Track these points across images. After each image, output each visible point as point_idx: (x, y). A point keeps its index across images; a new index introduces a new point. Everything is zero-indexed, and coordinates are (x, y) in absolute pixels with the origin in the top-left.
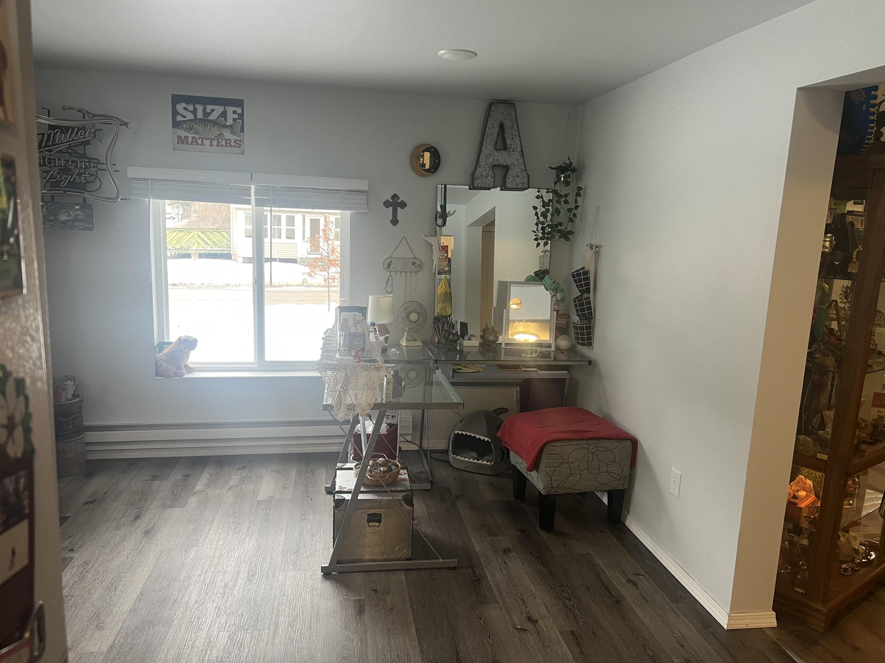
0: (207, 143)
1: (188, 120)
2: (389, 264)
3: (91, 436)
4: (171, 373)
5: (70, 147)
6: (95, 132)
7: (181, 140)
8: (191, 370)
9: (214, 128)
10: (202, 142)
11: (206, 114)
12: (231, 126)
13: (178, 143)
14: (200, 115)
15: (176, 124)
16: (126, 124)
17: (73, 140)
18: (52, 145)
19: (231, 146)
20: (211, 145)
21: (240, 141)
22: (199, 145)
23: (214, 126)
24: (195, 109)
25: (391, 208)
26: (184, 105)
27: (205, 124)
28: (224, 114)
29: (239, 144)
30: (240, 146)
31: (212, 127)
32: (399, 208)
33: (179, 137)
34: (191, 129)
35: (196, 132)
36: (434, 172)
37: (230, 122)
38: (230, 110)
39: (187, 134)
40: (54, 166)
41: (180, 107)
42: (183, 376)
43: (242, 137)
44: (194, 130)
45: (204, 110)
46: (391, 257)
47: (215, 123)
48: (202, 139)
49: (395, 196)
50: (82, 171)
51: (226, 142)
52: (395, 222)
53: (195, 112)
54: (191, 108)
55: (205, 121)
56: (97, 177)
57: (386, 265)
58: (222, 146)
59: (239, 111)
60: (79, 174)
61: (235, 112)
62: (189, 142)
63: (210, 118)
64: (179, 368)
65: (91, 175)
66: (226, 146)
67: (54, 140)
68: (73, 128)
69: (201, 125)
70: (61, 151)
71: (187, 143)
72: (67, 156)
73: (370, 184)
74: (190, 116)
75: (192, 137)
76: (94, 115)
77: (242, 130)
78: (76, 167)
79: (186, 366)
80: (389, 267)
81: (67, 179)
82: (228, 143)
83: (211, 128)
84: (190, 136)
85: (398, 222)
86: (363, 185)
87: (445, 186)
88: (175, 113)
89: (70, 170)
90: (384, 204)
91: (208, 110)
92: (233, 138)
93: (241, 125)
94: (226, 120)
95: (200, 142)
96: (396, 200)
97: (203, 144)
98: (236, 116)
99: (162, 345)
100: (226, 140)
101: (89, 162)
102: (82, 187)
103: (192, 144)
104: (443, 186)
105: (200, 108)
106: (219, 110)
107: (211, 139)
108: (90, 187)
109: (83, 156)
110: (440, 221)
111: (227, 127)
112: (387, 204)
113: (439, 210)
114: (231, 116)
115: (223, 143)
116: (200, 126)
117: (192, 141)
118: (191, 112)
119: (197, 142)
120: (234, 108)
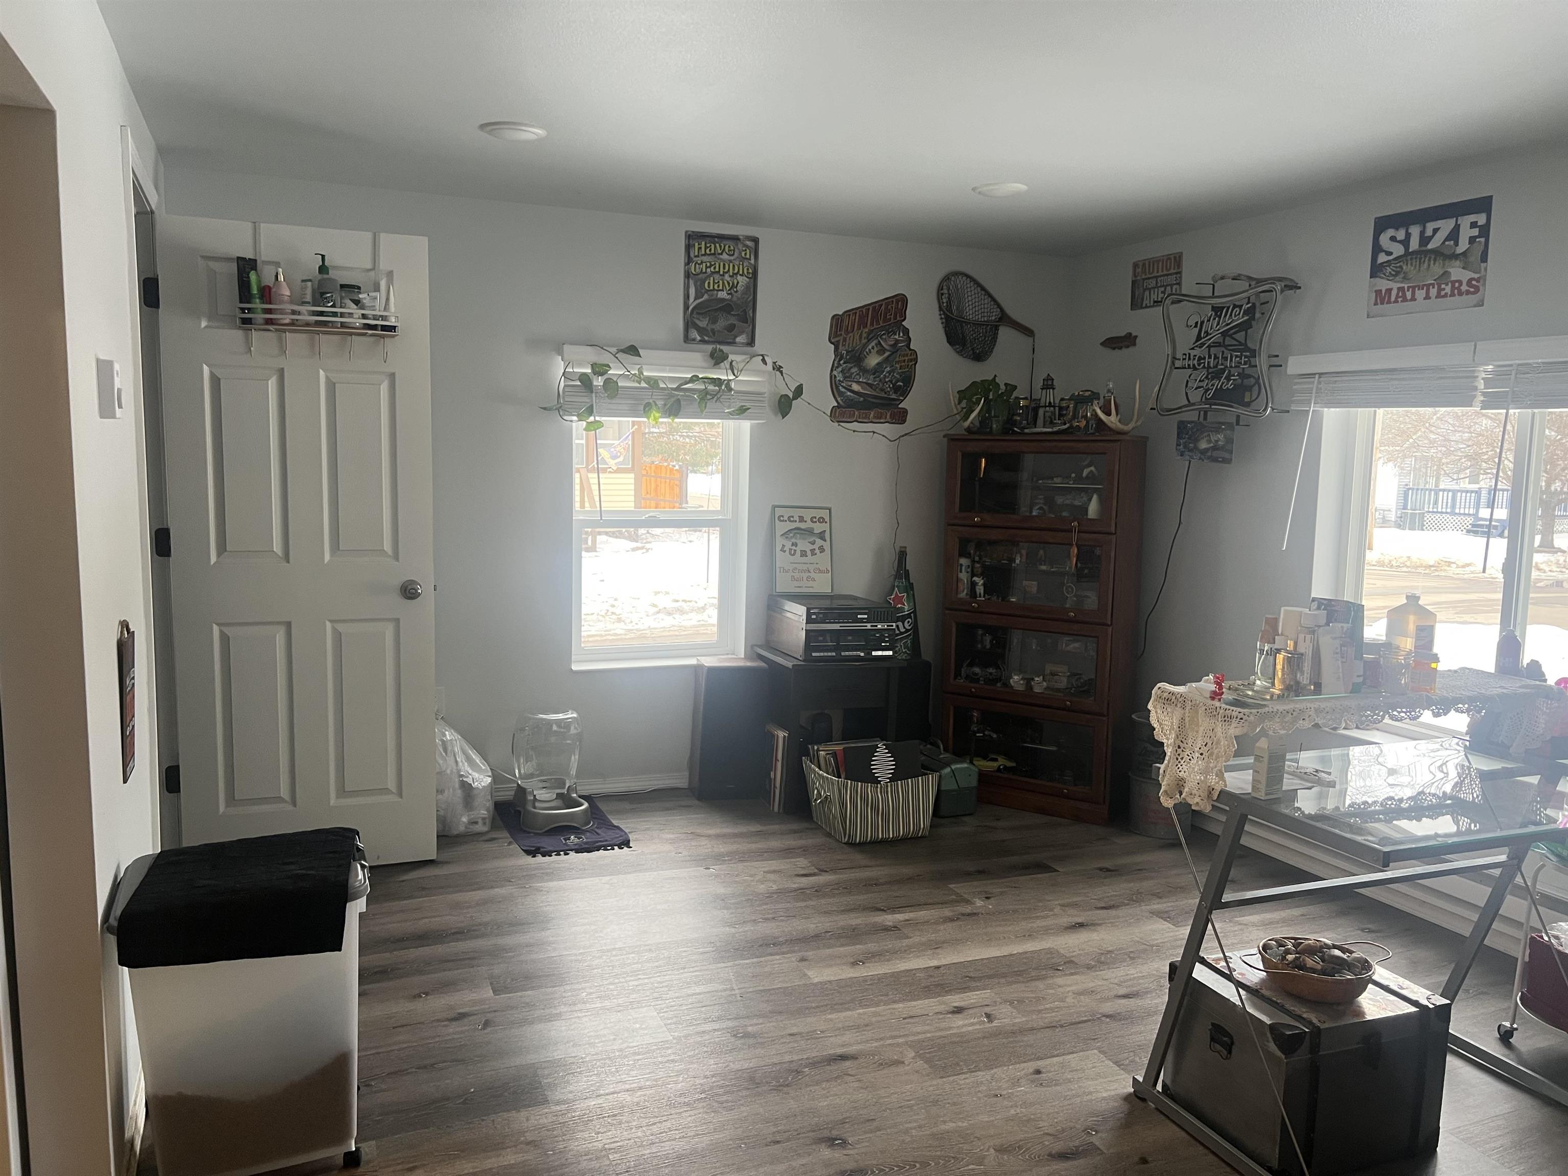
0: (1420, 294)
1: (1395, 259)
7: (1382, 298)
9: (1434, 264)
10: (1413, 293)
11: (1424, 240)
12: (1464, 254)
13: (1376, 304)
14: (1414, 245)
16: (1292, 286)
17: (1227, 325)
18: (1206, 337)
19: (1461, 294)
20: (1427, 297)
21: (1478, 280)
22: (1407, 300)
23: (1435, 260)
24: (1408, 235)
26: (1391, 232)
27: (1420, 259)
28: (1454, 235)
29: (1475, 287)
30: (1477, 290)
31: (1432, 262)
33: (1378, 292)
34: (1397, 273)
35: (1405, 279)
37: (1463, 246)
38: (1465, 221)
40: (1203, 368)
41: (1384, 239)
43: (1483, 270)
44: (1402, 275)
45: (1422, 233)
48: (1414, 288)
50: (1234, 371)
51: (1453, 288)
53: (1406, 243)
54: (1401, 235)
58: (1446, 296)
59: (1481, 219)
60: (1229, 377)
61: (1474, 225)
62: (1393, 299)
66: (1453, 295)
67: (1208, 329)
68: (1228, 307)
69: (1414, 264)
70: (1213, 344)
71: (1389, 302)
72: (1217, 351)
74: (1398, 250)
75: (1399, 289)
76: (1257, 281)
78: (1228, 366)
81: (1213, 385)
82: (1457, 290)
83: (1429, 265)
88: (1377, 249)
89: (1220, 371)
91: (1429, 233)
93: (1482, 247)
94: (1457, 244)
97: (1413, 299)
98: (1475, 232)
100: (1453, 282)
103: (1396, 301)
105: (1415, 231)
106: (1447, 226)
111: (1455, 256)
114: (1466, 233)
115: (1448, 289)
116: (1412, 265)
117: (1397, 296)
118: (1400, 242)
119: (1404, 297)
120: (1472, 218)
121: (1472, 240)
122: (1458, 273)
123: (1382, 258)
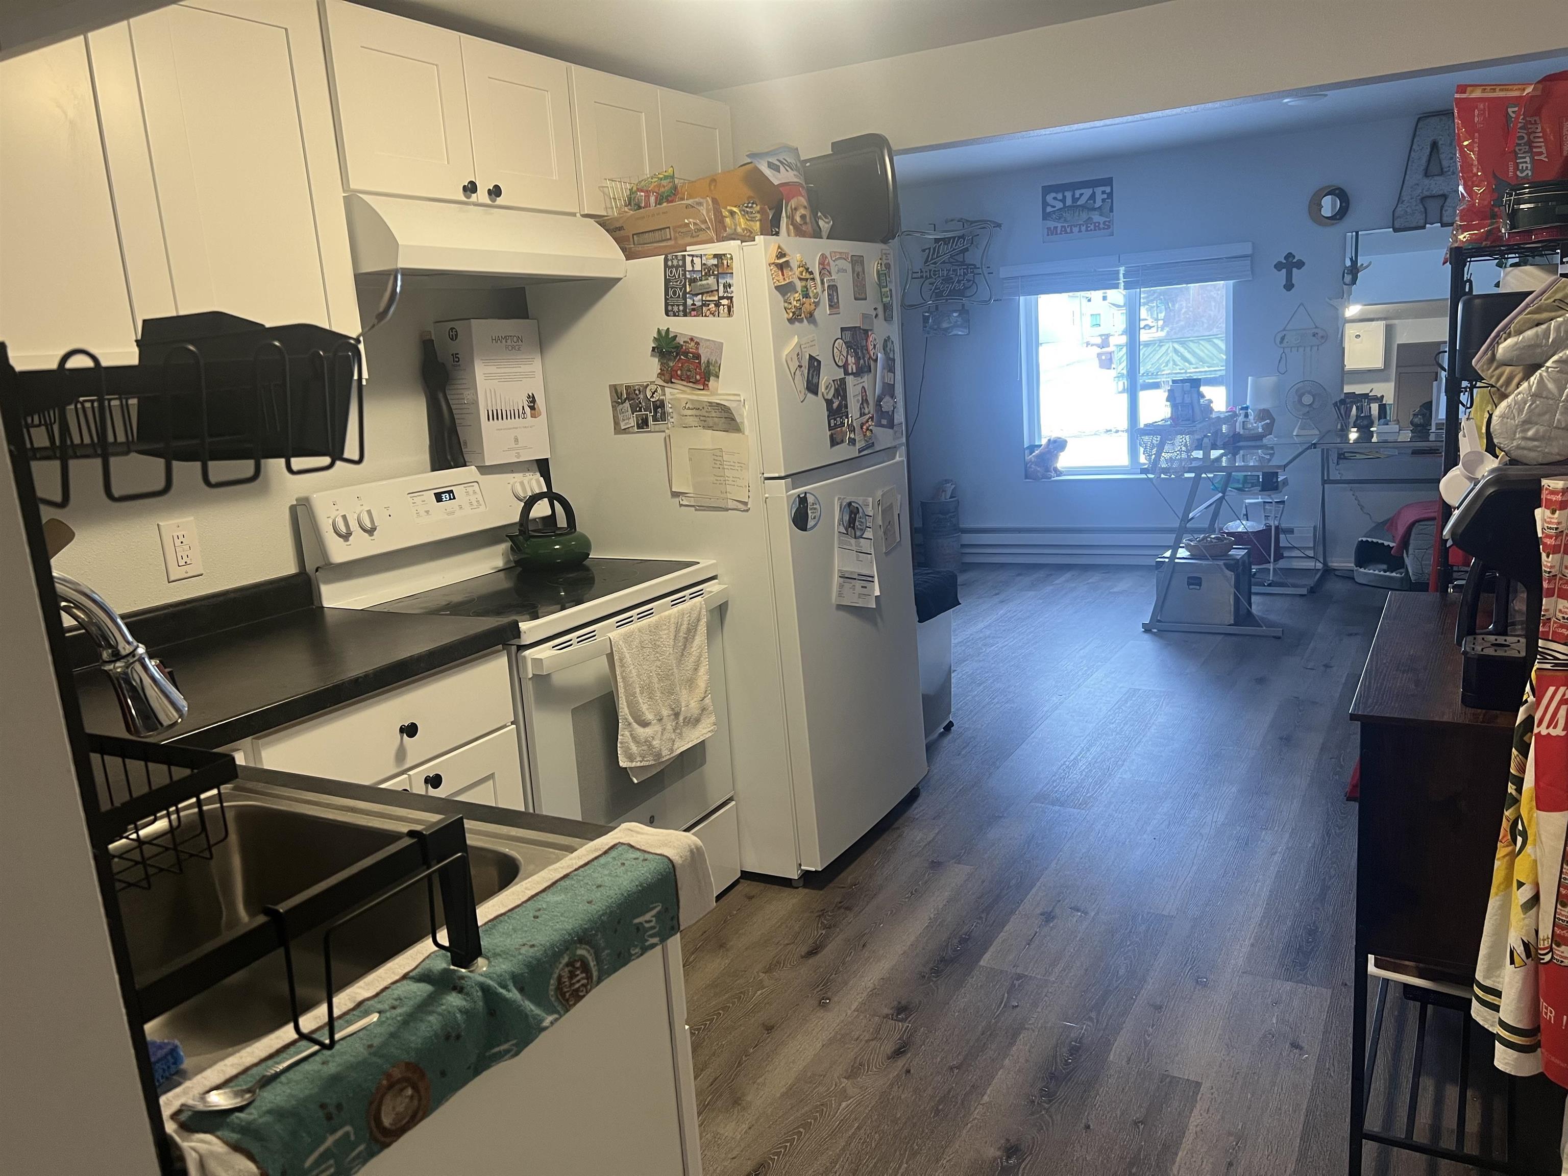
0: (1076, 230)
1: (1057, 210)
2: (1283, 339)
3: (967, 538)
4: (1039, 474)
5: (951, 256)
6: (972, 238)
7: (1052, 232)
8: (1059, 473)
9: (1082, 213)
10: (1071, 229)
11: (1075, 200)
12: (1100, 207)
13: (1048, 235)
14: (1069, 202)
15: (1046, 216)
16: (999, 225)
17: (954, 250)
18: (937, 257)
19: (1100, 229)
20: (1080, 231)
21: (1109, 222)
22: (1067, 233)
23: (1082, 211)
24: (1064, 197)
25: (1284, 271)
26: (1053, 195)
27: (1073, 210)
28: (1093, 197)
29: (1108, 226)
30: (1109, 227)
32: (1294, 270)
33: (1049, 229)
34: (1060, 218)
35: (1065, 221)
36: (1341, 219)
37: (1099, 203)
38: (1099, 190)
39: (1056, 224)
40: (939, 277)
41: (1049, 198)
42: (1050, 478)
43: (1111, 216)
44: (1063, 219)
45: (1073, 196)
46: (1284, 330)
47: (1083, 207)
48: (1071, 226)
49: (1290, 256)
50: (961, 278)
51: (1095, 226)
52: (1289, 286)
53: (1064, 200)
54: (1060, 196)
55: (1074, 207)
56: (974, 282)
57: (1278, 340)
58: (1091, 230)
59: (1108, 189)
60: (959, 282)
61: (1103, 192)
62: (1059, 232)
63: (1079, 203)
64: (1047, 470)
65: (968, 281)
66: (1095, 230)
67: (938, 252)
68: (954, 238)
69: (1070, 213)
70: (944, 262)
71: (1056, 234)
72: (948, 266)
73: (1254, 247)
74: (1059, 205)
75: (1062, 227)
76: (972, 222)
77: (1111, 210)
78: (956, 275)
79: (1056, 470)
80: (1281, 342)
81: (948, 287)
82: (1097, 226)
83: (1079, 214)
84: (1059, 225)
85: (1293, 286)
86: (1247, 249)
87: (1357, 233)
88: (1045, 204)
89: (951, 278)
90: (1275, 266)
91: (1077, 196)
92: (1102, 219)
93: (1110, 204)
94: (1095, 202)
95: (1068, 230)
96: (1290, 259)
97: (1071, 232)
98: (1105, 196)
99: (1032, 448)
100: (1095, 223)
101: (967, 269)
102: (961, 293)
103: (1061, 234)
104: (1354, 233)
105: (1068, 195)
106: (1088, 192)
107: (1080, 225)
108: (968, 293)
109: (963, 263)
110: (1348, 278)
111: (1094, 209)
112: (1279, 266)
113: (1348, 263)
114: (1099, 197)
115: (1092, 227)
117: (1061, 230)
118: (1060, 200)
119: (1066, 230)
120: (1103, 188)
121: (1103, 200)
122: (1096, 217)
123: (1049, 209)
